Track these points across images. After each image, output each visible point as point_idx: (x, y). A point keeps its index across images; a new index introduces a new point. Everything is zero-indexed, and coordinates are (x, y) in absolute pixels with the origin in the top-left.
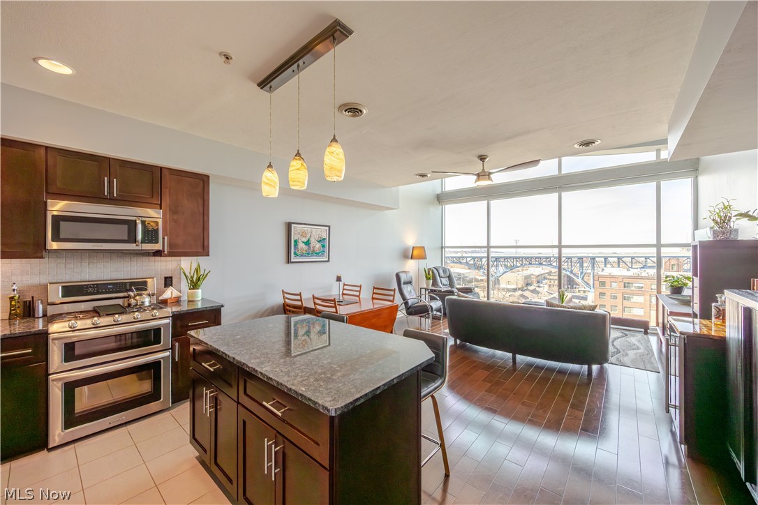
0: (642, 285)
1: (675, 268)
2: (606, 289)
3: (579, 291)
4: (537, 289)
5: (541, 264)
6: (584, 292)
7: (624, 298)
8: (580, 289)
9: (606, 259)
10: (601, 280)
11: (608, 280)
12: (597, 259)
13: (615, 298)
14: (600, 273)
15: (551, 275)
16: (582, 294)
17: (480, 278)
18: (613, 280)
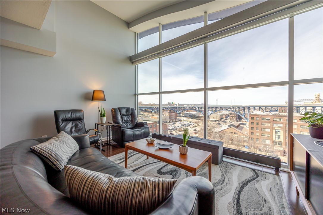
0: (270, 119)
1: (284, 111)
2: (254, 121)
3: (243, 121)
4: (225, 120)
5: (227, 110)
6: (245, 121)
7: (262, 124)
8: (243, 120)
9: (254, 107)
10: (252, 116)
11: (255, 117)
12: (250, 108)
13: (258, 124)
14: (252, 114)
15: (231, 115)
16: (244, 123)
17: (201, 116)
18: (257, 116)
